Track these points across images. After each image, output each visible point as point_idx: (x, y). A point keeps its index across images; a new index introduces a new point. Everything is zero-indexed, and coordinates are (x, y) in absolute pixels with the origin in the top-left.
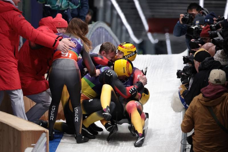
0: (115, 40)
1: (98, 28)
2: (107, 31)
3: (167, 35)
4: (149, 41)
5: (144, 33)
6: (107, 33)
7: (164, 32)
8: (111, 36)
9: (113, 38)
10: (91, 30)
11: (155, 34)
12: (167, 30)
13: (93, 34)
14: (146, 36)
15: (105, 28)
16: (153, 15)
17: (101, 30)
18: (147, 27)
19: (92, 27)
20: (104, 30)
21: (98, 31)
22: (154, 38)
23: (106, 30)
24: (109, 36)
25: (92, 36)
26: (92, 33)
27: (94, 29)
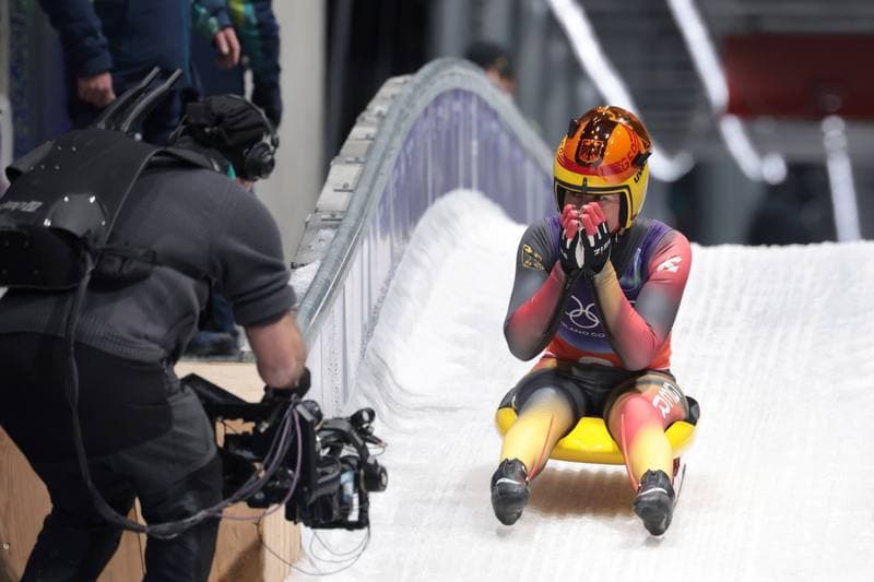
0: (537, 163)
1: (438, 100)
2: (495, 115)
3: (834, 132)
4: (732, 164)
5: (699, 121)
6: (494, 126)
7: (817, 115)
8: (514, 139)
9: (525, 152)
10: (402, 112)
11: (766, 127)
12: (833, 100)
13: (411, 134)
14: (715, 136)
15: (479, 99)
16: (752, 18)
17: (457, 106)
18: (715, 84)
19: (409, 90)
20: (473, 108)
21: (443, 112)
22: (761, 147)
23: (484, 107)
24: (504, 141)
25: (406, 144)
26: (406, 126)
27: (420, 104)
